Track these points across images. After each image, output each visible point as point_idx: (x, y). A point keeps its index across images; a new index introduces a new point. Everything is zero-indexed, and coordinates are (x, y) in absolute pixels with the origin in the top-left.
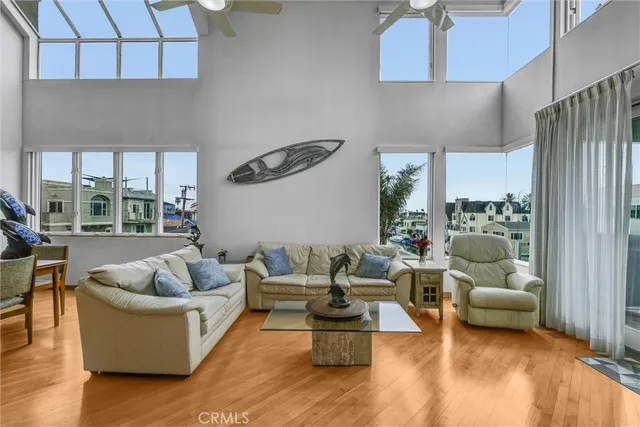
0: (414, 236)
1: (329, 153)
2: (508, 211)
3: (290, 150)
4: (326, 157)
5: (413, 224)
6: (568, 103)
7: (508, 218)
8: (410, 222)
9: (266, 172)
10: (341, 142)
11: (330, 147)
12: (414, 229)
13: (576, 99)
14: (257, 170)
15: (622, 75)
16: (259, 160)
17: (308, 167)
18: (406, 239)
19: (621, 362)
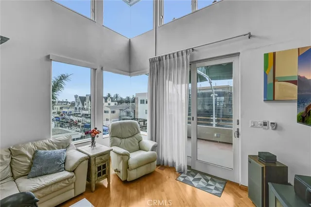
0: (62, 115)
2: (109, 101)
5: (61, 108)
6: (164, 58)
7: (109, 104)
8: (59, 107)
12: (61, 111)
13: (168, 56)
15: (187, 51)
18: (56, 117)
19: (188, 174)
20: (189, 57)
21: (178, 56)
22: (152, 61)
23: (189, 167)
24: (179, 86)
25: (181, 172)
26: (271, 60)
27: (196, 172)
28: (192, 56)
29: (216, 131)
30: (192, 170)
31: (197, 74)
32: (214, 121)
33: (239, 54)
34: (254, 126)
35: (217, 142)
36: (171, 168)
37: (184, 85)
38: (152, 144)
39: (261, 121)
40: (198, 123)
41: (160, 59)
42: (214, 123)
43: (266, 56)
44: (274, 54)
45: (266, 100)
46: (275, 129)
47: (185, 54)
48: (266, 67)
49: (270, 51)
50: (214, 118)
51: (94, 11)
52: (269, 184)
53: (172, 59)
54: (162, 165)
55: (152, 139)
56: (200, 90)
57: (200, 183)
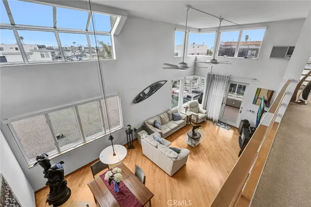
1: (162, 85)
4: (161, 87)
6: (216, 75)
10: (166, 81)
11: (162, 83)
13: (218, 76)
14: (142, 96)
16: (143, 93)
19: (218, 123)
21: (223, 77)
23: (219, 120)
25: (215, 122)
26: (259, 91)
27: (221, 122)
28: (229, 79)
30: (220, 122)
33: (249, 84)
34: (247, 111)
36: (211, 120)
38: (204, 111)
39: (249, 110)
41: (213, 75)
43: (258, 89)
44: (261, 89)
45: (253, 103)
46: (253, 113)
47: (226, 78)
48: (256, 93)
49: (260, 87)
53: (220, 77)
54: (208, 119)
57: (222, 126)
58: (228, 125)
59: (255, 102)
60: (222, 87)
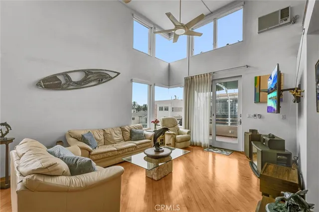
1: (112, 78)
3: (88, 72)
4: (109, 80)
6: (195, 77)
9: (71, 83)
10: (119, 74)
11: (113, 75)
14: (63, 81)
15: (210, 73)
16: (65, 74)
17: (99, 83)
20: (211, 77)
21: (204, 76)
22: (186, 79)
23: (210, 146)
24: (205, 93)
25: (205, 147)
26: (258, 81)
27: (215, 148)
28: (213, 77)
29: (231, 128)
31: (217, 86)
32: (229, 121)
33: (241, 76)
34: (249, 117)
35: (231, 137)
36: (199, 146)
37: (208, 93)
38: (187, 131)
39: (253, 114)
40: (217, 123)
41: (192, 78)
42: (229, 122)
43: (256, 78)
44: (260, 77)
45: (256, 102)
46: (260, 118)
47: (209, 75)
48: (256, 84)
49: (258, 75)
50: (229, 119)
51: (150, 49)
52: (252, 142)
53: (200, 78)
54: (194, 145)
55: (185, 128)
56: (218, 96)
57: (218, 152)
58: (226, 150)
59: (258, 99)
60: (205, 88)
